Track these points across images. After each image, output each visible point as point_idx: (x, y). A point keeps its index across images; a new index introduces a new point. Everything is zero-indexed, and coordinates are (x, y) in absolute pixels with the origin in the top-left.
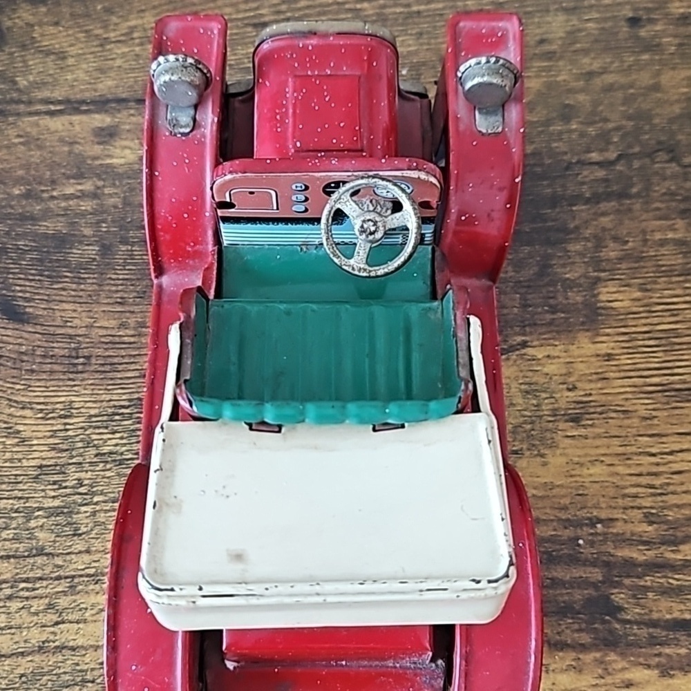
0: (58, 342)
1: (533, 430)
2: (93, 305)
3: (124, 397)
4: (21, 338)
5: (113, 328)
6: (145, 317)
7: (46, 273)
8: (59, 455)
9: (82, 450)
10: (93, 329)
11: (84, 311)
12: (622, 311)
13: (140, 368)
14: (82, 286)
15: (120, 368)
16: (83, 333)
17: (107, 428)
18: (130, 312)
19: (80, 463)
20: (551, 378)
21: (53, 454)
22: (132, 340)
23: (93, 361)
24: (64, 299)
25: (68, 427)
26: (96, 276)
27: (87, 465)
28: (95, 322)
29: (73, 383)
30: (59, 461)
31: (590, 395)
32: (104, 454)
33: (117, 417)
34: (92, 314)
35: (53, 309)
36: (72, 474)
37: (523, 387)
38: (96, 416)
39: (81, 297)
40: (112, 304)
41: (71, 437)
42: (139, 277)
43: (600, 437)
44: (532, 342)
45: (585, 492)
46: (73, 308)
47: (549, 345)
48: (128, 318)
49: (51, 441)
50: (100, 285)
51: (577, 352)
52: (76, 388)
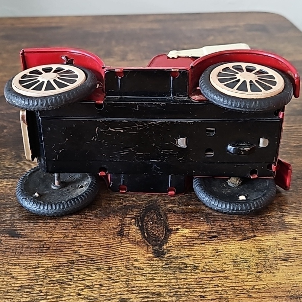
0: (34, 243)
1: (266, 264)
2: (52, 231)
3: (65, 260)
4: (17, 242)
5: (61, 238)
6: (77, 233)
7: (32, 222)
8: (31, 282)
9: (43, 279)
10: (51, 238)
11: (48, 233)
12: (297, 224)
13: (73, 250)
14: (48, 225)
15: (64, 250)
16: (47, 240)
17: (56, 271)
18: (69, 232)
19: (42, 284)
20: (270, 246)
21: (28, 281)
22: (70, 241)
23: (51, 248)
24: (39, 229)
25: (36, 271)
26: (54, 222)
27: (45, 285)
28: (53, 236)
29: (40, 256)
30: (30, 284)
31: (290, 251)
32: (54, 280)
33: (61, 267)
34: (51, 234)
35: (34, 233)
36: (36, 289)
37: (257, 250)
38: (50, 267)
39: (47, 228)
40: (62, 230)
41: (37, 275)
42: (74, 221)
43: (299, 265)
44: (258, 235)
45: (298, 285)
46: (43, 232)
47: (266, 236)
48: (69, 234)
49: (28, 277)
50: (56, 225)
51: (280, 238)
52: (42, 258)
